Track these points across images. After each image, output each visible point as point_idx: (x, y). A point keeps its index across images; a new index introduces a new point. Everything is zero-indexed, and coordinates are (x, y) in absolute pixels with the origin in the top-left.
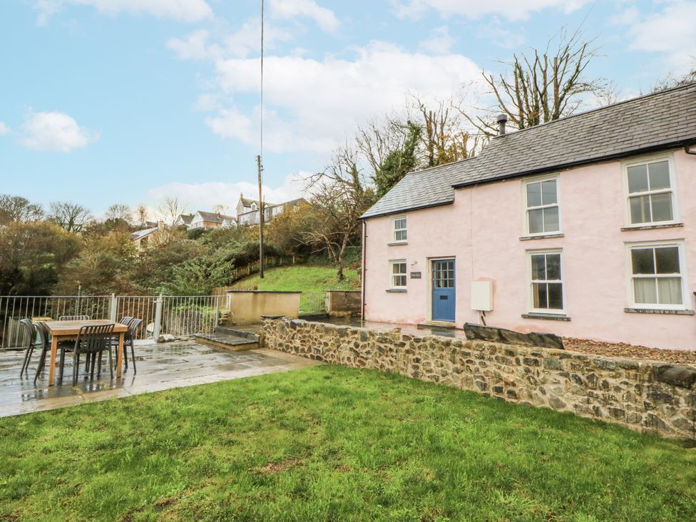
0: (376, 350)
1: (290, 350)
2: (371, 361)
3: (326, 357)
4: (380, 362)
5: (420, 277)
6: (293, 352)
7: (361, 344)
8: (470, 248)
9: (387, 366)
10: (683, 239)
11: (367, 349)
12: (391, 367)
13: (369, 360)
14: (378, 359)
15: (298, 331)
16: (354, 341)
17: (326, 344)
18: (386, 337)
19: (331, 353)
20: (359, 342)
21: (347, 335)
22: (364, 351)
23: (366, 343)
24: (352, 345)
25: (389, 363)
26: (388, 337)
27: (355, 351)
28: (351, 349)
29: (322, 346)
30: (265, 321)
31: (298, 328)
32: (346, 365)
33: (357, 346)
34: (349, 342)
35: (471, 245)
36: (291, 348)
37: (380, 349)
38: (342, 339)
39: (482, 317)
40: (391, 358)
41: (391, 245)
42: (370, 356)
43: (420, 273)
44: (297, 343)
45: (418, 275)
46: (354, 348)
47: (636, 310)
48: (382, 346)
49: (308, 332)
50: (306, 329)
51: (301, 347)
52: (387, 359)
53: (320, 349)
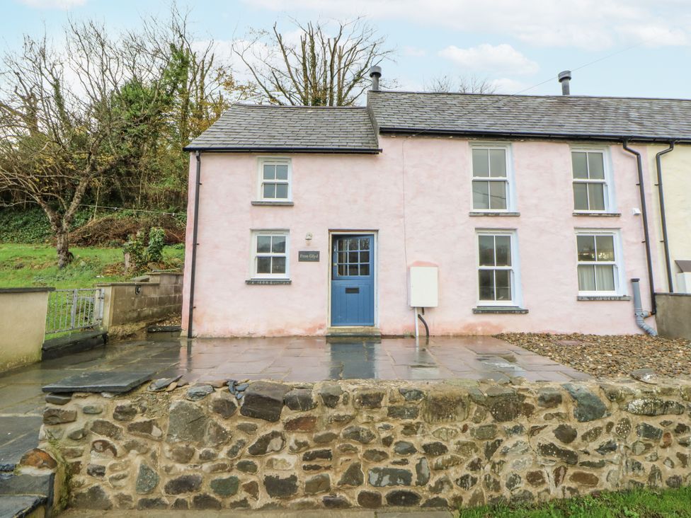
0: (633, 437)
2: (614, 468)
3: (435, 490)
4: (647, 466)
5: (317, 260)
6: (264, 498)
7: (583, 428)
8: (402, 220)
9: (668, 471)
10: (619, 229)
11: (604, 439)
12: (680, 471)
13: (606, 469)
14: (638, 459)
15: (291, 426)
16: (555, 424)
17: (431, 450)
18: (665, 399)
19: (454, 473)
20: (573, 423)
21: (529, 410)
22: (594, 445)
23: (598, 423)
24: (548, 437)
25: (676, 461)
26: (674, 399)
27: (562, 453)
28: (546, 449)
29: (413, 460)
31: (288, 414)
32: (527, 496)
33: (566, 435)
34: (534, 431)
35: (403, 217)
36: (252, 488)
37: (649, 432)
38: (509, 425)
39: (419, 316)
40: (679, 449)
41: (255, 204)
42: (615, 456)
43: (317, 253)
44: (288, 463)
45: (313, 256)
46: (559, 444)
47: (588, 298)
48: (654, 423)
49: (339, 421)
50: (332, 412)
51: (304, 478)
52: (669, 453)
53: (411, 467)
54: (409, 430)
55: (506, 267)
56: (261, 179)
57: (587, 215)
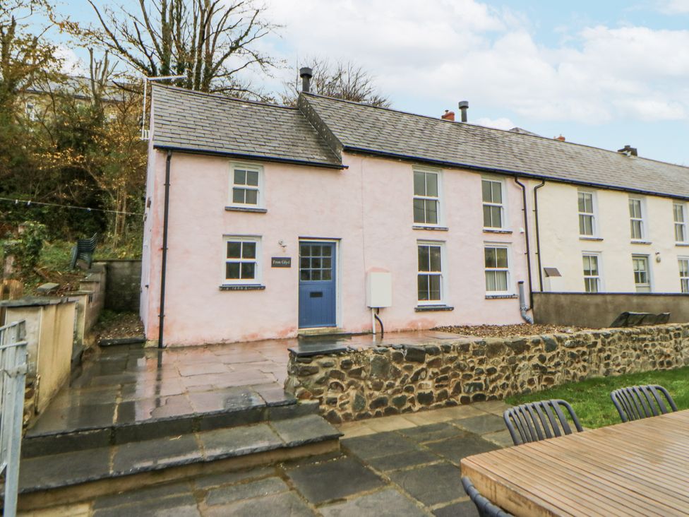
0: (567, 359)
1: (408, 405)
2: (560, 374)
3: (492, 392)
4: (572, 372)
5: (289, 266)
6: (418, 406)
7: (549, 355)
8: (361, 230)
9: (579, 374)
10: (510, 243)
11: (556, 360)
12: (584, 374)
13: (557, 375)
14: (568, 369)
15: (431, 364)
16: (538, 354)
17: (491, 371)
18: (578, 339)
19: (500, 383)
20: (544, 353)
21: (528, 348)
22: (553, 363)
23: (554, 353)
24: (536, 361)
25: (582, 369)
26: (581, 339)
27: (541, 368)
28: (535, 367)
29: (483, 377)
30: (314, 364)
31: (429, 358)
32: (528, 390)
33: (542, 359)
34: (531, 358)
35: (362, 228)
36: (412, 401)
37: (572, 355)
38: (521, 356)
39: (376, 317)
40: (583, 363)
41: (228, 210)
42: (560, 368)
43: (289, 259)
44: (428, 386)
45: (285, 262)
46: (540, 363)
48: (574, 351)
49: (452, 360)
50: (448, 355)
51: (436, 393)
52: (579, 365)
53: (482, 381)
54: (481, 362)
55: (437, 273)
56: (231, 185)
57: (492, 232)
